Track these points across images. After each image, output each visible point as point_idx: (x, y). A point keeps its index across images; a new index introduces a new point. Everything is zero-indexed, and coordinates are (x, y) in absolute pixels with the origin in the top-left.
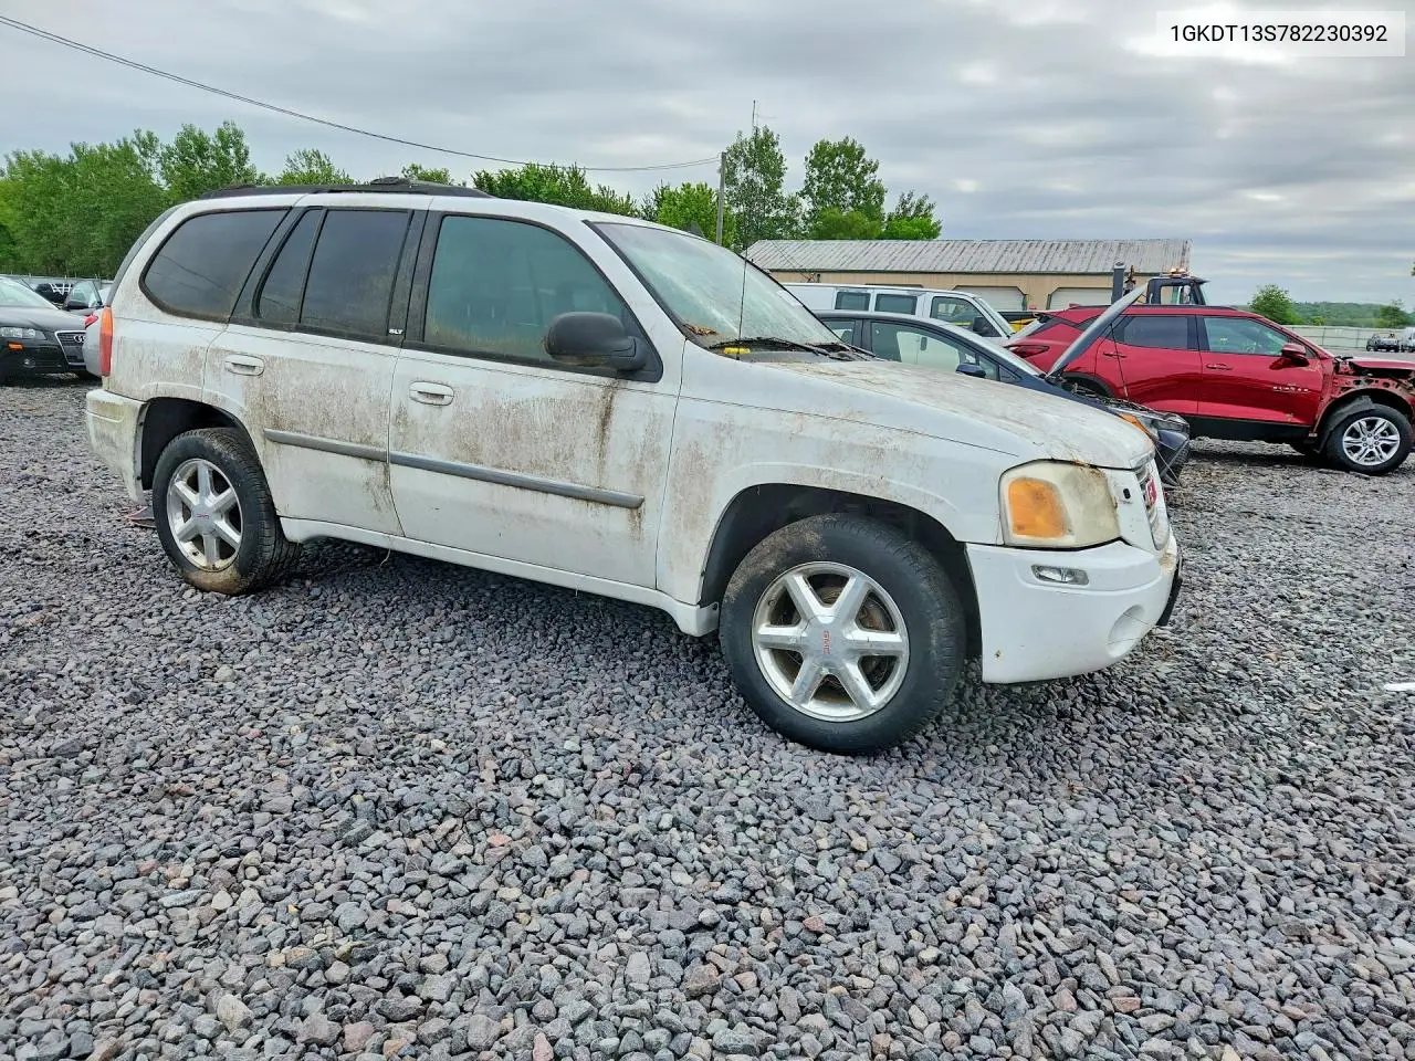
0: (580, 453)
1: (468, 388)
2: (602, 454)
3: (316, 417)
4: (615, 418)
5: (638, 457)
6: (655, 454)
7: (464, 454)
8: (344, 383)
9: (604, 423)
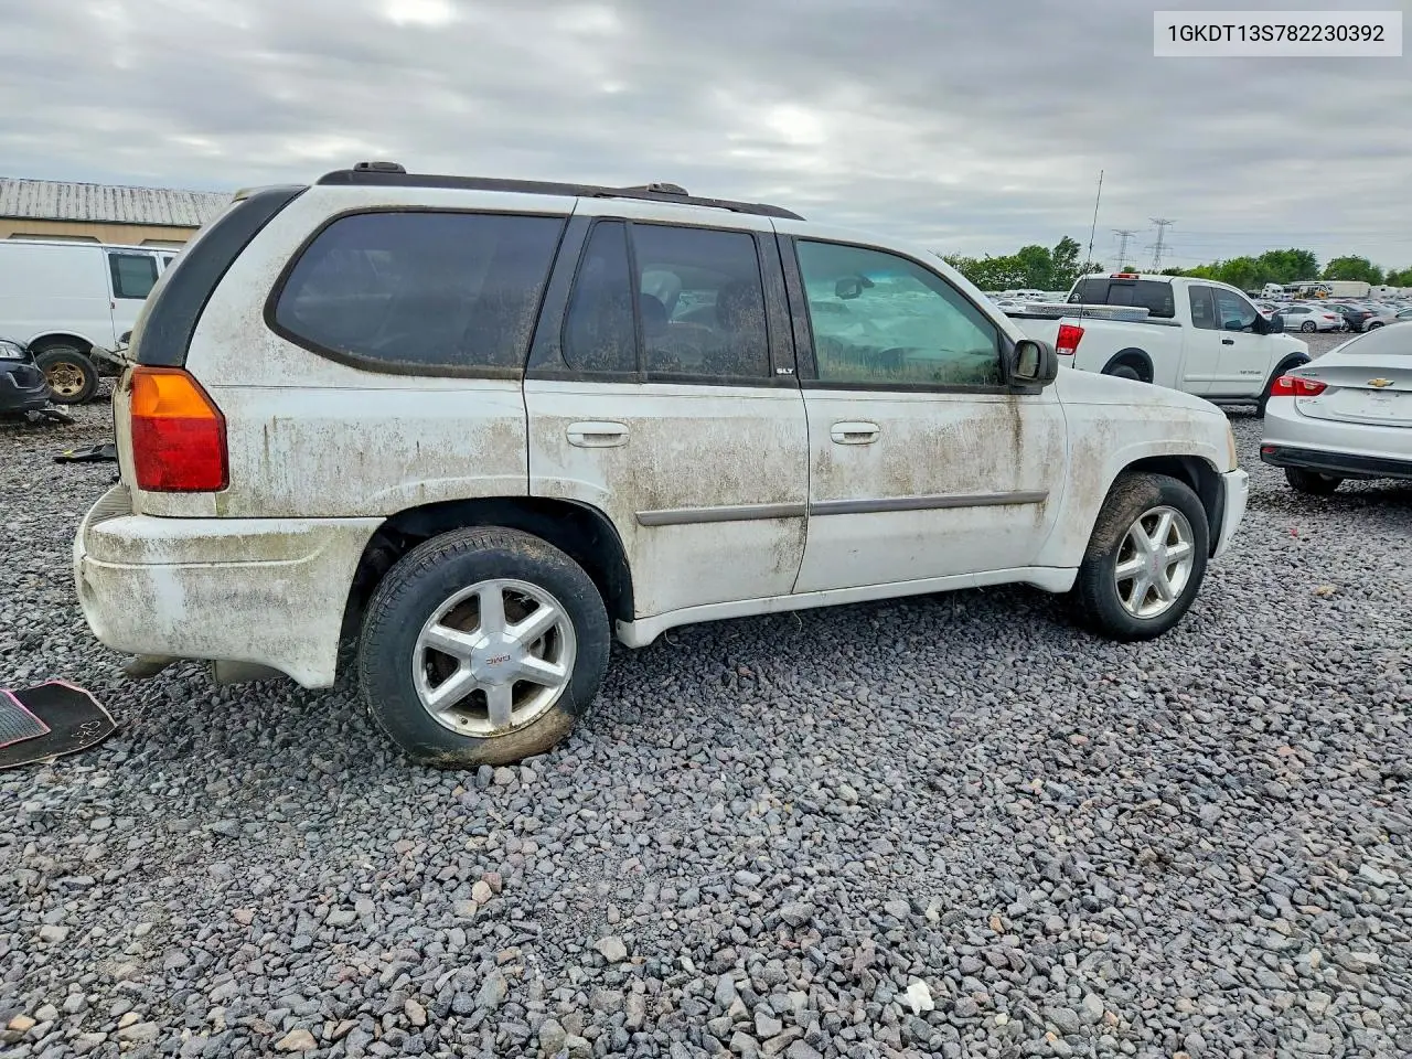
0: (1000, 465)
1: (893, 422)
2: (1018, 461)
3: (711, 484)
4: (1024, 429)
5: (1044, 458)
6: (1056, 453)
7: (893, 488)
8: (746, 436)
9: (1017, 434)
